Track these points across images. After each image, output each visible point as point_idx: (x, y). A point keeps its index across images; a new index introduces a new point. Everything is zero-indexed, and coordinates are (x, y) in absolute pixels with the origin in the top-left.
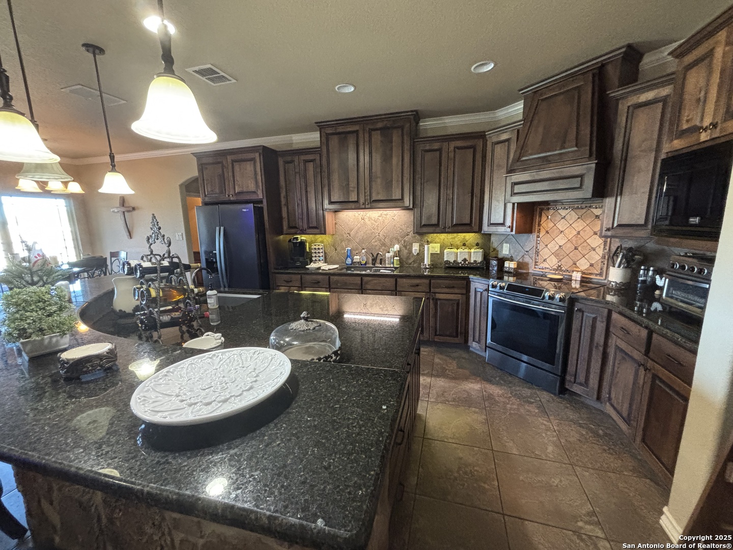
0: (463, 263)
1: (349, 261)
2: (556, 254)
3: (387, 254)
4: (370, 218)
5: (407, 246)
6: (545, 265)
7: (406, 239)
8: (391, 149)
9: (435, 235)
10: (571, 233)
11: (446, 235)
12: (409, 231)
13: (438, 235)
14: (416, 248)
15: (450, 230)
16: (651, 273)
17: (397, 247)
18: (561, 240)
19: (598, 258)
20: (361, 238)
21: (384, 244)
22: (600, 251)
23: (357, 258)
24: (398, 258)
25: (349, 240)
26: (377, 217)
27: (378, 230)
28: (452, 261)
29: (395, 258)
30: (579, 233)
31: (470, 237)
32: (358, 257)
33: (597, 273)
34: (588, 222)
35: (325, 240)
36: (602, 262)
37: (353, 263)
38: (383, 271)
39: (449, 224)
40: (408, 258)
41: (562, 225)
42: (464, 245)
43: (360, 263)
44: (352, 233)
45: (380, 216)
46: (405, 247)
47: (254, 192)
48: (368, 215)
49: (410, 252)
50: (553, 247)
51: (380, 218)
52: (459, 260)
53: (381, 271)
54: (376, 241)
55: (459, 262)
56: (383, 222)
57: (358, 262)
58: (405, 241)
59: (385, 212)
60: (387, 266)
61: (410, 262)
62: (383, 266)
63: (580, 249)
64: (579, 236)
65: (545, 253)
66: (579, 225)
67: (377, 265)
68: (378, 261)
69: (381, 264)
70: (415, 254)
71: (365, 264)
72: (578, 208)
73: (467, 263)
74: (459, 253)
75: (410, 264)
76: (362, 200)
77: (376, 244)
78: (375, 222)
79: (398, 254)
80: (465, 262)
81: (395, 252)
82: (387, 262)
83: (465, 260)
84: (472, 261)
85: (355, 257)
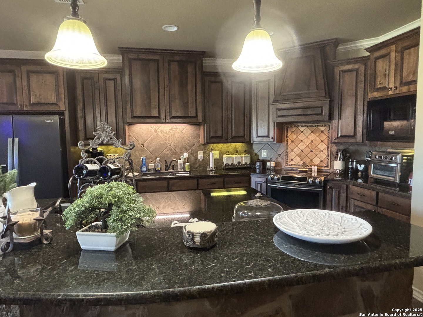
0: (238, 165)
1: (144, 168)
2: (299, 155)
3: (179, 161)
4: (162, 132)
5: (194, 154)
6: (292, 163)
7: (193, 148)
8: (187, 78)
9: (215, 144)
10: (308, 142)
11: (222, 144)
12: (195, 141)
13: (217, 144)
14: (200, 155)
15: (230, 141)
16: (355, 163)
17: (186, 155)
18: (302, 146)
19: (325, 156)
20: (154, 148)
21: (175, 153)
22: (326, 152)
23: (151, 166)
24: (189, 164)
25: (143, 150)
26: (168, 130)
27: (169, 141)
28: (230, 164)
29: (186, 164)
30: (312, 142)
31: (239, 146)
32: (153, 165)
33: (325, 165)
34: (317, 135)
35: (118, 151)
36: (327, 159)
37: (148, 170)
38: (179, 175)
39: (229, 136)
40: (195, 163)
41: (301, 137)
42: (237, 152)
43: (155, 170)
44: (145, 144)
45: (171, 130)
46: (192, 154)
47: (55, 104)
48: (160, 129)
49: (196, 158)
50: (297, 151)
51: (171, 131)
52: (235, 163)
53: (177, 175)
54: (168, 151)
55: (235, 164)
56: (174, 135)
57: (153, 169)
58: (192, 150)
59: (175, 127)
60: (179, 170)
61: (197, 166)
62: (175, 171)
63: (314, 151)
64: (313, 143)
65: (292, 155)
66: (312, 137)
67: (169, 171)
68: (171, 167)
69: (173, 169)
70: (201, 160)
71: (160, 171)
72: (311, 126)
73: (240, 164)
74: (234, 158)
75: (197, 168)
76: (163, 116)
77: (167, 152)
78: (167, 134)
79: (187, 160)
80: (239, 164)
81: (185, 159)
82: (179, 167)
83: (239, 163)
84: (244, 163)
85: (150, 164)
